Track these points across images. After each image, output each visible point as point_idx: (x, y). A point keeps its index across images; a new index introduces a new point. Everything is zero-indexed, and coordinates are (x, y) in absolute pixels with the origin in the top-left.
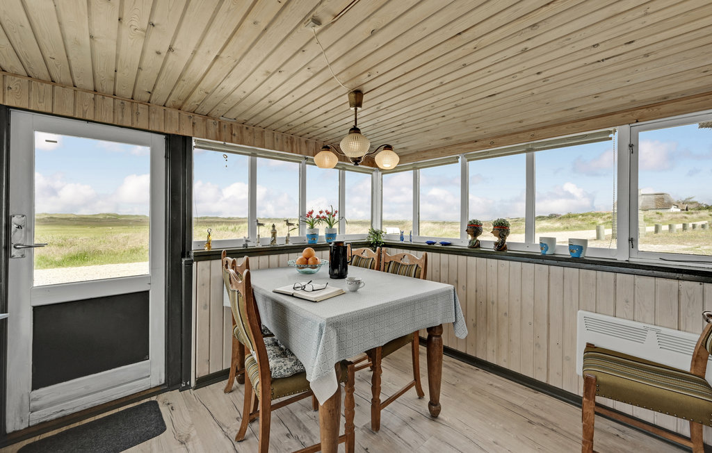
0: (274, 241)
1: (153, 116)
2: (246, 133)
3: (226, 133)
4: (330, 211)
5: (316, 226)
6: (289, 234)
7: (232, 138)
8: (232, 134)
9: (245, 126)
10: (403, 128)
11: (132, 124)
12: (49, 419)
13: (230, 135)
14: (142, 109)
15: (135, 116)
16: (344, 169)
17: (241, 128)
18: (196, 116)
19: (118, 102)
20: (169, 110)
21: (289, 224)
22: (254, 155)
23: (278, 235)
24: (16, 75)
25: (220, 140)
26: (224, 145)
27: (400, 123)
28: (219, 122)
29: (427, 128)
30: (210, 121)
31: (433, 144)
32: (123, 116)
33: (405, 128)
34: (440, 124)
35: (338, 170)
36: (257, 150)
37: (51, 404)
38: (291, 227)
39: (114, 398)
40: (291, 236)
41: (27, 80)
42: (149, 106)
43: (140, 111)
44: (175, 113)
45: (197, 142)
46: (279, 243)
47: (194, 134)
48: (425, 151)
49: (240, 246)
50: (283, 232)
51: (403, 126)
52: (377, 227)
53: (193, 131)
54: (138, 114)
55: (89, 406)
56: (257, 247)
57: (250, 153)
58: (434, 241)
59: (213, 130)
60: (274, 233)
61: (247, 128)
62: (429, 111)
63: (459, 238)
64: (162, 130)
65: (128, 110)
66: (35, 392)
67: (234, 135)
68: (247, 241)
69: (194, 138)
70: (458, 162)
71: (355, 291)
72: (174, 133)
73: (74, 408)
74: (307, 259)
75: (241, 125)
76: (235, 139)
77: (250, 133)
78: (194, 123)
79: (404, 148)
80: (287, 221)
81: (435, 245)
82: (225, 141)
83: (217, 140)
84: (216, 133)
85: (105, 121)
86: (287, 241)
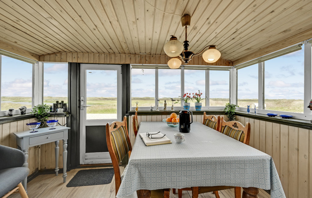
0: (165, 108)
1: (116, 58)
2: (152, 58)
3: (143, 60)
4: (198, 93)
5: (189, 101)
6: (173, 105)
7: (146, 62)
8: (146, 60)
9: (151, 55)
10: (239, 34)
11: (110, 62)
12: (89, 163)
13: (145, 60)
14: (113, 56)
15: (111, 59)
16: (208, 69)
17: (150, 57)
18: (131, 55)
19: (106, 55)
20: (121, 55)
21: (173, 100)
22: (157, 68)
23: (167, 106)
24: (80, 52)
25: (141, 64)
26: (143, 65)
27: (234, 30)
28: (141, 56)
29: (262, 28)
30: (137, 56)
31: (272, 39)
32: (107, 60)
33: (241, 33)
34: (273, 21)
35: (205, 70)
36: (157, 66)
37: (90, 159)
38: (174, 102)
39: (106, 162)
40: (174, 106)
41: (82, 53)
42: (115, 55)
43: (112, 57)
44: (124, 55)
45: (132, 66)
46: (167, 110)
47: (130, 63)
48: (267, 47)
49: (149, 110)
50: (170, 104)
51: (239, 32)
52: (233, 103)
53: (130, 61)
54: (111, 58)
55: (99, 163)
56: (156, 111)
57: (155, 67)
58: (275, 114)
59: (138, 59)
60: (165, 105)
61: (152, 56)
62: (254, 11)
63: (303, 113)
64: (119, 63)
65: (108, 58)
66: (86, 153)
67: (147, 60)
68: (152, 108)
69: (130, 64)
70: (301, 49)
71: (179, 143)
72: (123, 63)
73: (95, 162)
74: (172, 119)
75: (149, 55)
76: (147, 62)
77: (154, 58)
78: (130, 58)
79: (248, 49)
80: (172, 99)
81: (276, 117)
82: (143, 64)
83: (139, 64)
84: (139, 61)
85: (102, 63)
86: (172, 109)
